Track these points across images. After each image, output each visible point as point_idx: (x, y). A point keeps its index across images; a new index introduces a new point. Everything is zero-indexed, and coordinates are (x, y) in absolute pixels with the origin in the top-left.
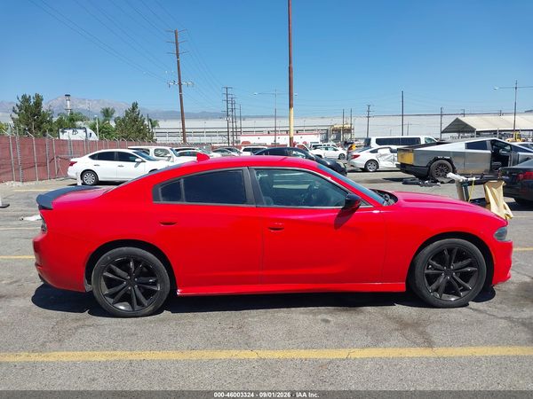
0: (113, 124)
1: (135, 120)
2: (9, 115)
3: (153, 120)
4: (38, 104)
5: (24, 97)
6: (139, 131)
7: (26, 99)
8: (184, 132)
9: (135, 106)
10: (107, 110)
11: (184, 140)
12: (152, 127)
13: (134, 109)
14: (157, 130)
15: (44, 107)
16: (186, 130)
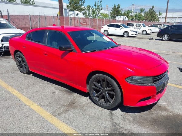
0: (143, 15)
1: (152, 13)
2: (109, 11)
3: (160, 13)
4: (118, 8)
5: (115, 5)
6: (153, 17)
7: (115, 6)
8: (166, 18)
9: (153, 7)
10: (142, 9)
11: (165, 21)
12: (159, 15)
13: (152, 8)
14: (161, 17)
15: (120, 9)
16: (167, 17)
